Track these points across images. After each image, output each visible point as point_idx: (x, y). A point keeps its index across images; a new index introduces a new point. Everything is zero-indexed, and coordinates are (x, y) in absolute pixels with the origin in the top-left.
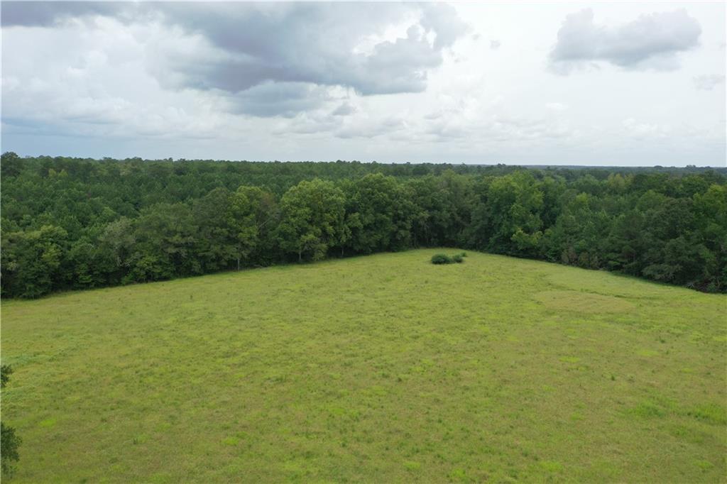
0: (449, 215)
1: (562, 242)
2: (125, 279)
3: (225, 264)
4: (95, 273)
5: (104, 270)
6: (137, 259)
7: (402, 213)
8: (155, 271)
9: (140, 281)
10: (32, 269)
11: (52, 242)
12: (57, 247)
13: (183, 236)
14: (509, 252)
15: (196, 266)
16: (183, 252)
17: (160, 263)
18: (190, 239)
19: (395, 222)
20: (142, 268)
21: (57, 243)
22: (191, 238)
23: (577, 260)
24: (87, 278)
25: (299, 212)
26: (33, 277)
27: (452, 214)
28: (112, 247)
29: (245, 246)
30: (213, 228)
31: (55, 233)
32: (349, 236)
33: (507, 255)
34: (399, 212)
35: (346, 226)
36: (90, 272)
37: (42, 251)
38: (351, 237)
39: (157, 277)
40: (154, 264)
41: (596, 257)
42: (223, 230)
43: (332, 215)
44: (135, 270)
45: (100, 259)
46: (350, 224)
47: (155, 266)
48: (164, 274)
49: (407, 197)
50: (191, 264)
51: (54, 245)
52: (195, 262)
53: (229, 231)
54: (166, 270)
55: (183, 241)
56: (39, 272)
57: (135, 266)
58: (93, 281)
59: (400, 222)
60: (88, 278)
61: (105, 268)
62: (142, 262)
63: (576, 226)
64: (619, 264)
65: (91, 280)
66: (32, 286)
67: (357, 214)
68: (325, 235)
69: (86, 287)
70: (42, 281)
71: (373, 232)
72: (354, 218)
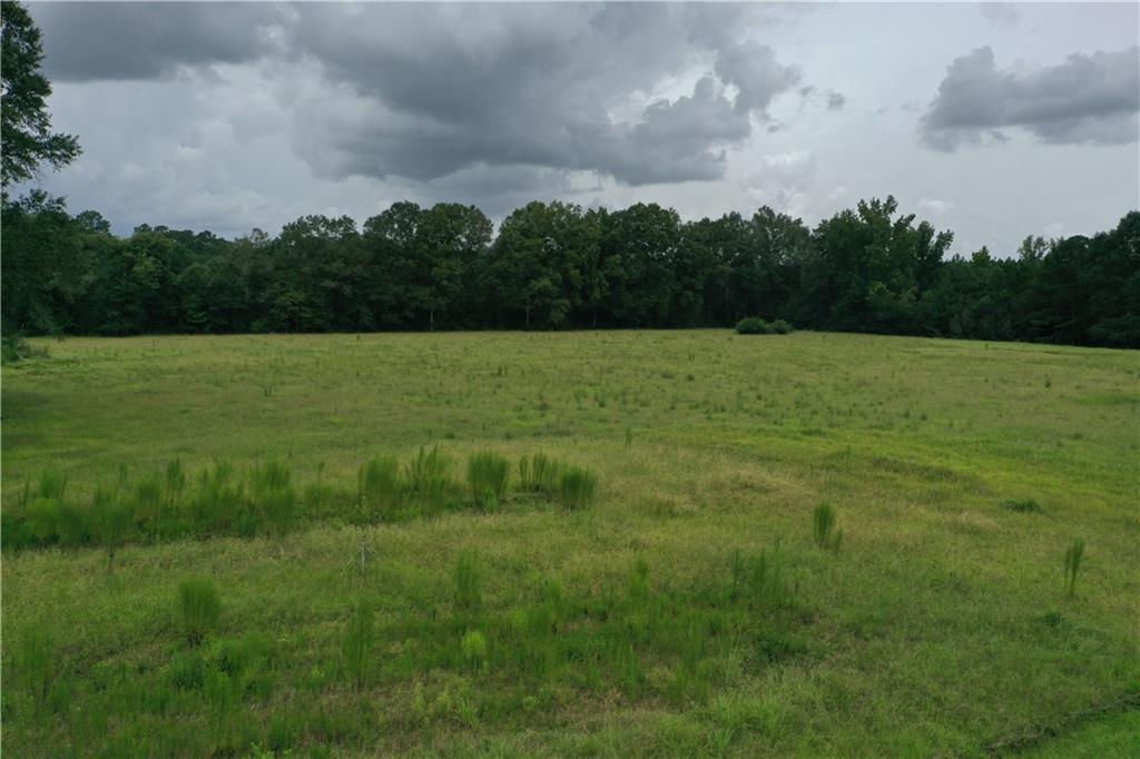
0: (765, 273)
1: (951, 304)
2: (256, 324)
3: (411, 315)
4: (211, 308)
5: (227, 306)
6: (276, 294)
7: (689, 262)
8: (303, 315)
9: (280, 331)
10: (117, 287)
11: (148, 255)
12: (156, 263)
13: (347, 262)
14: (863, 328)
15: (367, 317)
16: (347, 290)
17: (311, 304)
18: (358, 270)
19: (678, 278)
20: (283, 309)
21: (156, 256)
22: (360, 267)
23: (975, 329)
24: (201, 314)
25: (528, 242)
26: (118, 300)
27: (770, 274)
28: (238, 272)
29: (443, 292)
30: (393, 258)
31: (153, 242)
32: (604, 290)
33: (861, 332)
34: (685, 261)
35: (600, 273)
36: (204, 308)
37: (131, 263)
38: (608, 294)
39: (306, 326)
40: (301, 303)
41: (1009, 322)
42: (410, 262)
43: (579, 254)
44: (273, 310)
45: (219, 287)
46: (606, 271)
47: (304, 308)
48: (318, 322)
49: (698, 240)
50: (359, 311)
51: (151, 258)
52: (364, 309)
53: (418, 264)
54: (319, 317)
55: (348, 272)
56: (127, 294)
57: (273, 306)
58: (207, 322)
59: (686, 279)
60: (200, 317)
61: (226, 302)
62: (283, 298)
63: (975, 279)
64: (1047, 323)
65: (204, 320)
66: (116, 313)
67: (618, 256)
68: (566, 286)
69: (197, 329)
70: (131, 308)
71: (643, 292)
72: (614, 263)
